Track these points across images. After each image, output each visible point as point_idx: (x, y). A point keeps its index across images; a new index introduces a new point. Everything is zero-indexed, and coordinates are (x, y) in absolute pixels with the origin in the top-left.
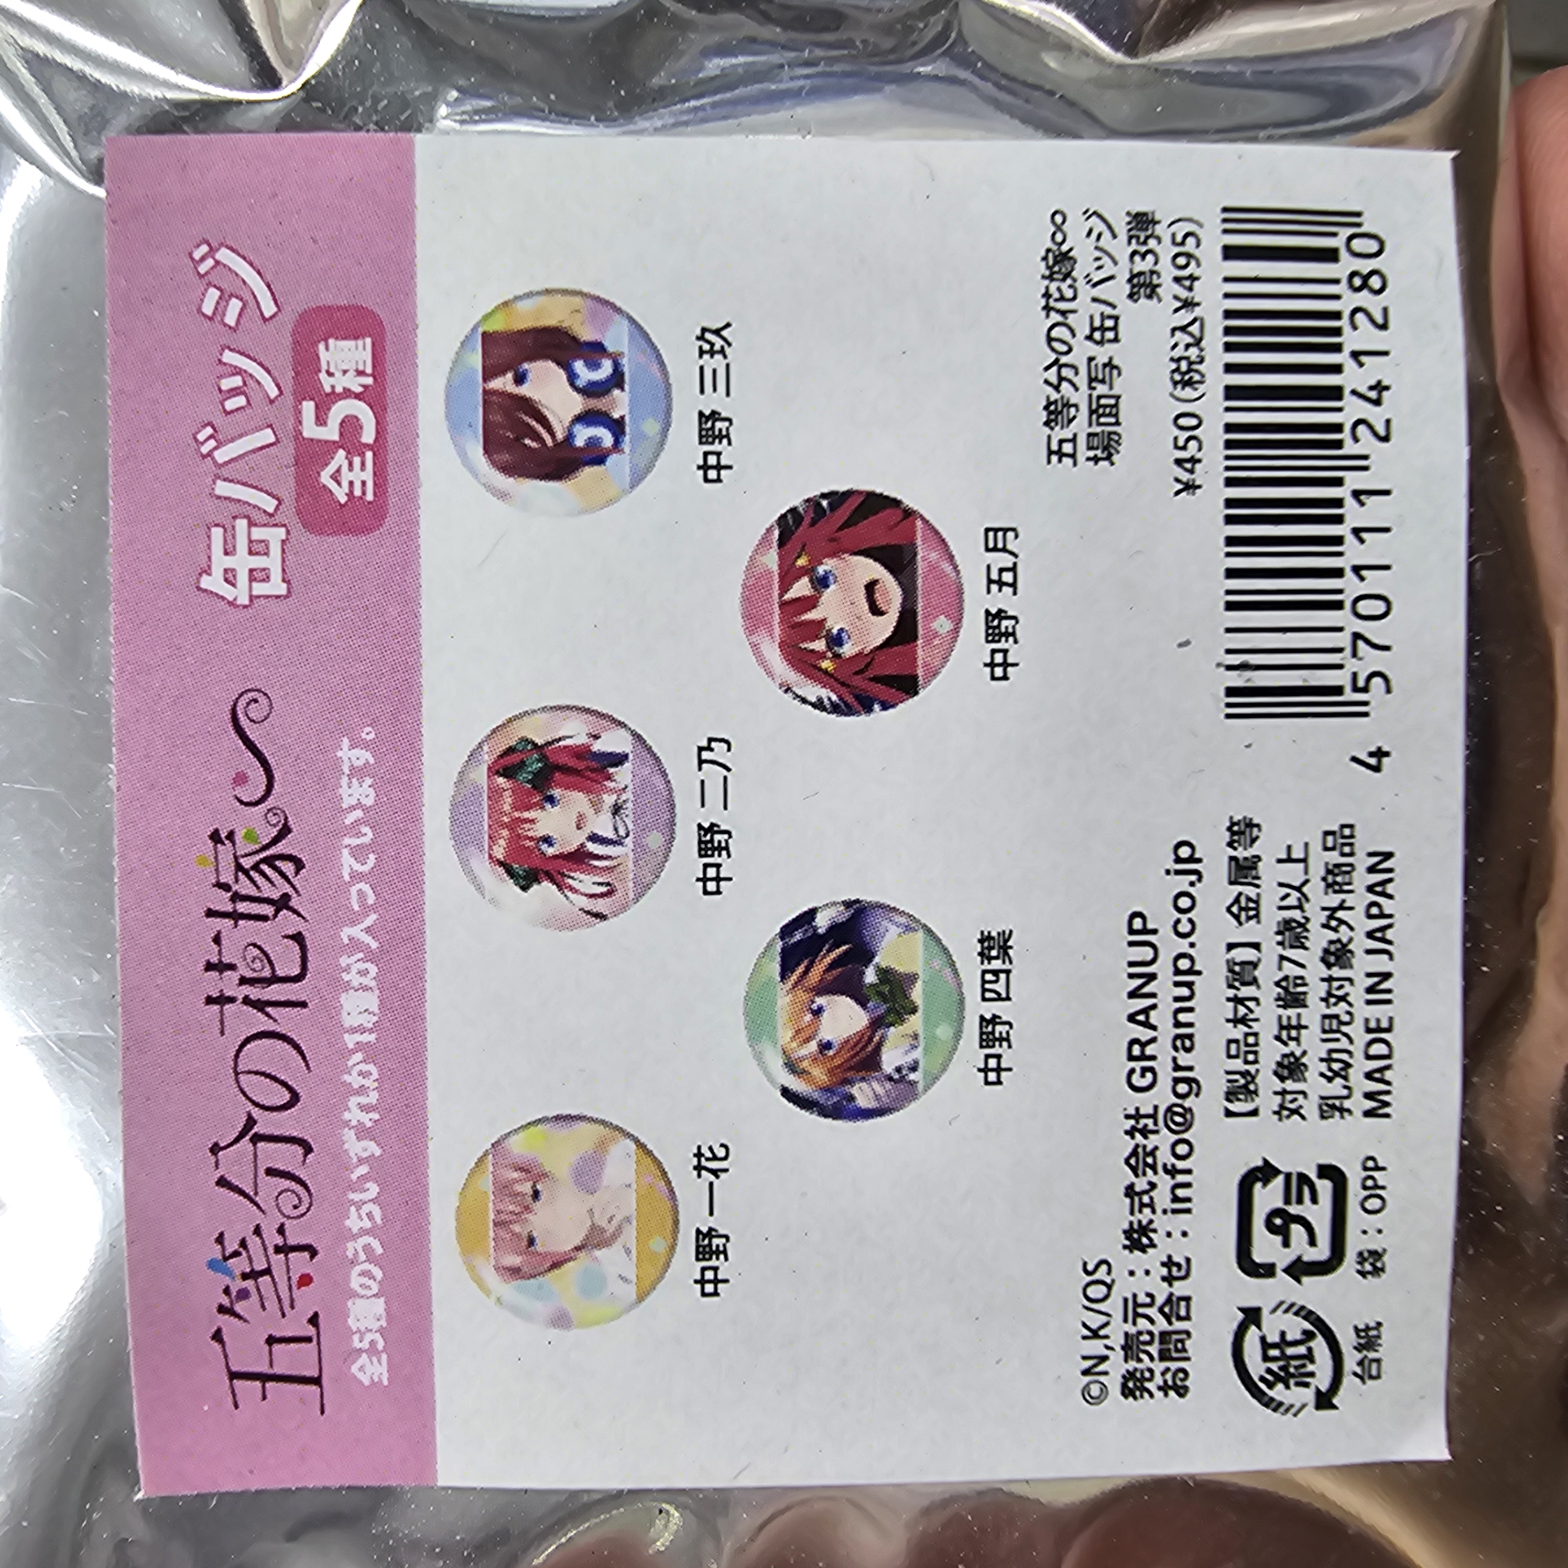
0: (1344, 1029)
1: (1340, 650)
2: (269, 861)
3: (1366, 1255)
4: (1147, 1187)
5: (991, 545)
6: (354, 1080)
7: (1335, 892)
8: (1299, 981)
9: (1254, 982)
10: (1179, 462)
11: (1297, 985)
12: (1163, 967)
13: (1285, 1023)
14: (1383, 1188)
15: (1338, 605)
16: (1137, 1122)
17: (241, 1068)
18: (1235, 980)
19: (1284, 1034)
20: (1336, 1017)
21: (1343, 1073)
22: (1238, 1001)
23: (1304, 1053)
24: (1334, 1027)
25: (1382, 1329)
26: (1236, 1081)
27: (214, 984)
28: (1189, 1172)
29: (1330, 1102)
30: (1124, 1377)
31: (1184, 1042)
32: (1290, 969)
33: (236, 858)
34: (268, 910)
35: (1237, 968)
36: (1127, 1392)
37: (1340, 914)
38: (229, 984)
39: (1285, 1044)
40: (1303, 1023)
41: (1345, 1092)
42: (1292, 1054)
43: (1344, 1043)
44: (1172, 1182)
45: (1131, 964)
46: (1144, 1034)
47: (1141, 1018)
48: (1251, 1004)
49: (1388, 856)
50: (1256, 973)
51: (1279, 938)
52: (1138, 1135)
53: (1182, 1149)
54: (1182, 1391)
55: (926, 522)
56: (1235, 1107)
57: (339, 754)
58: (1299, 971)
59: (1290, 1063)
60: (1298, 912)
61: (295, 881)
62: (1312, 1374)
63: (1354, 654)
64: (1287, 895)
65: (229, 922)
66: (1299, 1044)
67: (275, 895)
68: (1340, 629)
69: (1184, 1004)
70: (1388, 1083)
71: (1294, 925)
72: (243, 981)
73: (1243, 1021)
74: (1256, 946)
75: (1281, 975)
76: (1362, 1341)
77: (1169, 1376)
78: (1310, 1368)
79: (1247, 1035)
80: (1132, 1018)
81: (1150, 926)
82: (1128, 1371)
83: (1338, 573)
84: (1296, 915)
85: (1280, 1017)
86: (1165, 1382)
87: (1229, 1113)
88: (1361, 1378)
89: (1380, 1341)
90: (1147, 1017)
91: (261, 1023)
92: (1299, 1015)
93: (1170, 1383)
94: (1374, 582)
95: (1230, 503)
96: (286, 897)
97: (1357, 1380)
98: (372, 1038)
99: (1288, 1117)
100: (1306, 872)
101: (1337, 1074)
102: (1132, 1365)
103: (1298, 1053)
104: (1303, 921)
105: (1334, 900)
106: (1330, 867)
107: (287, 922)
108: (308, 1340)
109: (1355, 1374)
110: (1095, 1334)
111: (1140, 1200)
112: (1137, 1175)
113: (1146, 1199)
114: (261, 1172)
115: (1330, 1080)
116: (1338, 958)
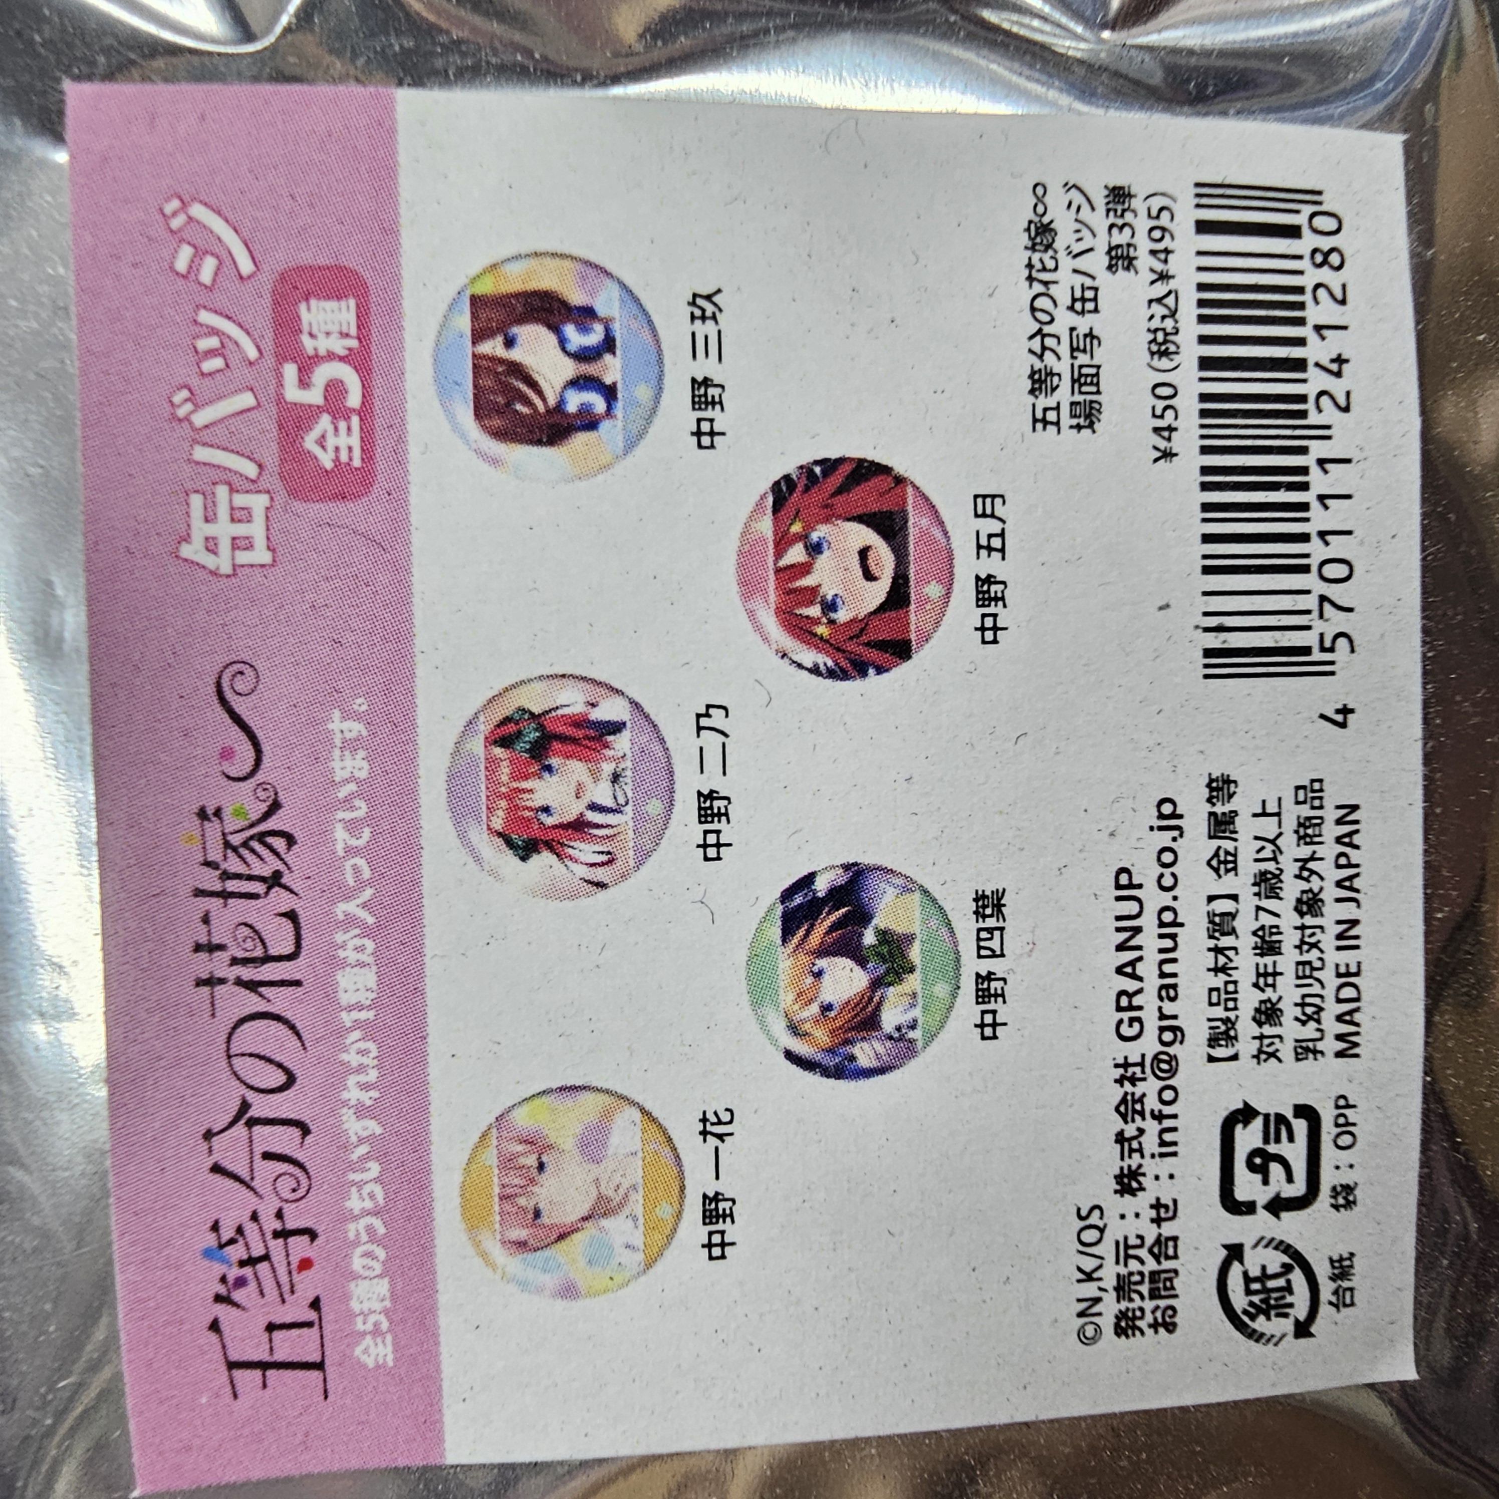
0: (1316, 974)
1: (1308, 612)
2: (261, 837)
3: (1339, 1189)
4: (1136, 1133)
5: (980, 511)
6: (352, 1058)
7: (1306, 844)
8: (1274, 930)
9: (1233, 932)
10: (1157, 430)
11: (1271, 934)
12: (1148, 921)
13: (1262, 970)
14: (1354, 1124)
15: (1306, 569)
16: (1126, 1071)
17: (233, 1051)
18: (1215, 931)
19: (1261, 981)
20: (1309, 963)
21: (1316, 1016)
22: (1218, 950)
23: (1280, 998)
24: (1308, 973)
25: (1355, 1259)
26: (1218, 1027)
27: (204, 965)
28: (1175, 1116)
29: (1304, 1044)
30: (1117, 1317)
31: (1169, 992)
32: (1266, 920)
33: (224, 834)
34: (258, 888)
35: (1217, 919)
36: (1119, 1331)
37: (1311, 865)
38: (219, 965)
39: (1263, 991)
40: (1278, 970)
41: (1318, 1035)
42: (1269, 1000)
43: (1316, 989)
44: (1159, 1127)
45: (1119, 918)
46: (1131, 985)
47: (1129, 970)
48: (1231, 953)
49: (1354, 808)
50: (1236, 923)
51: (1256, 889)
52: (1127, 1084)
53: (1168, 1095)
54: (1171, 1327)
55: (916, 488)
56: (1219, 1052)
57: (330, 726)
58: (1273, 921)
59: (1267, 1009)
60: (1273, 863)
61: (288, 858)
62: (1291, 1305)
63: (1321, 616)
64: (1263, 848)
65: (217, 902)
66: (1275, 991)
67: (266, 872)
68: (1308, 592)
69: (1168, 955)
70: (1357, 1025)
71: (1269, 876)
72: (235, 961)
73: (1224, 970)
74: (1234, 898)
75: (1257, 925)
76: (1336, 1271)
77: (1159, 1314)
78: (1289, 1299)
79: (1226, 983)
80: (1119, 971)
81: (1135, 881)
82: (1120, 1311)
83: (1304, 538)
84: (1271, 866)
85: (1257, 965)
86: (1155, 1319)
87: (1211, 1059)
88: (1337, 1306)
89: (1353, 1271)
90: (1134, 969)
91: (252, 1003)
92: (1275, 963)
93: (1160, 1320)
94: (1338, 547)
95: (1205, 470)
96: (277, 875)
97: (1333, 1309)
98: (371, 1015)
99: (1265, 1061)
100: (1280, 827)
101: (1310, 1018)
102: (1124, 1305)
103: (1274, 1000)
104: (1278, 872)
105: (1305, 851)
106: (1302, 821)
107: (280, 900)
108: (309, 1324)
109: (1331, 1303)
110: (1089, 1277)
111: (1130, 1145)
112: (1126, 1122)
113: (1135, 1145)
114: (257, 1157)
115: (1304, 1023)
116: (1310, 907)
